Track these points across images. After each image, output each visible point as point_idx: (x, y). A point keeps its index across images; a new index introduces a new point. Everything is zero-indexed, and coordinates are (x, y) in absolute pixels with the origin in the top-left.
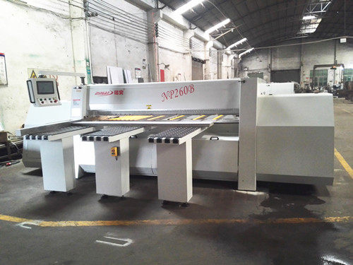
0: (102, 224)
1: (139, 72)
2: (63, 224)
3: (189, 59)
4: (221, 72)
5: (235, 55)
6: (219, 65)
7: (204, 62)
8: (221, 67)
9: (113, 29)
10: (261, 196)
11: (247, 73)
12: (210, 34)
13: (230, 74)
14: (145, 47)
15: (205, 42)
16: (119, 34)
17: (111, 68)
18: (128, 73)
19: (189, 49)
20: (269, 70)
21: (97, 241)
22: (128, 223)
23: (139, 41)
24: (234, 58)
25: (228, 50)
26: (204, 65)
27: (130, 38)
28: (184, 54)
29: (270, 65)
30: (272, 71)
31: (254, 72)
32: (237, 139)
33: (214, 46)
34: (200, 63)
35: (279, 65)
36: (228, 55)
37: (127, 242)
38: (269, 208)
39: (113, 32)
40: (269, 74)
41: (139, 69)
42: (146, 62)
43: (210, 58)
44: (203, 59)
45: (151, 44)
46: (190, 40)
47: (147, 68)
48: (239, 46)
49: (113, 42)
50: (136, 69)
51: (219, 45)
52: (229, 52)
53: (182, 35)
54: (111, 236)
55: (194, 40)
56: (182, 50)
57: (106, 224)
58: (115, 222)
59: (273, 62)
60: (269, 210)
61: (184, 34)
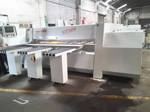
0: (22, 92)
1: (72, 21)
2: (7, 90)
3: (97, 14)
4: (114, 20)
5: (122, 12)
6: (113, 17)
7: (105, 16)
8: (114, 18)
9: (59, 3)
10: (102, 82)
11: (127, 20)
12: (108, 3)
13: (118, 21)
14: (75, 10)
15: (106, 7)
16: (62, 5)
17: (58, 20)
18: (66, 22)
19: (97, 10)
20: (138, 19)
21: (14, 100)
22: (33, 92)
23: (72, 7)
24: (121, 13)
25: (118, 10)
26: (105, 17)
27: (67, 6)
28: (95, 12)
29: (139, 16)
30: (139, 19)
31: (131, 20)
32: (93, 53)
33: (110, 8)
34: (103, 16)
35: (143, 16)
36: (118, 12)
37: (26, 102)
38: (102, 89)
39: (59, 4)
40: (138, 21)
41: (72, 20)
42: (75, 17)
43: (108, 14)
44: (104, 14)
45: (77, 8)
46: (98, 6)
47: (75, 20)
48: (123, 8)
49: (59, 9)
50: (70, 20)
51: (113, 8)
52: (118, 11)
53: (94, 4)
54: (21, 98)
55: (99, 6)
56: (94, 11)
57: (23, 92)
58: (28, 91)
59: (140, 15)
60: (102, 90)
61: (95, 3)
